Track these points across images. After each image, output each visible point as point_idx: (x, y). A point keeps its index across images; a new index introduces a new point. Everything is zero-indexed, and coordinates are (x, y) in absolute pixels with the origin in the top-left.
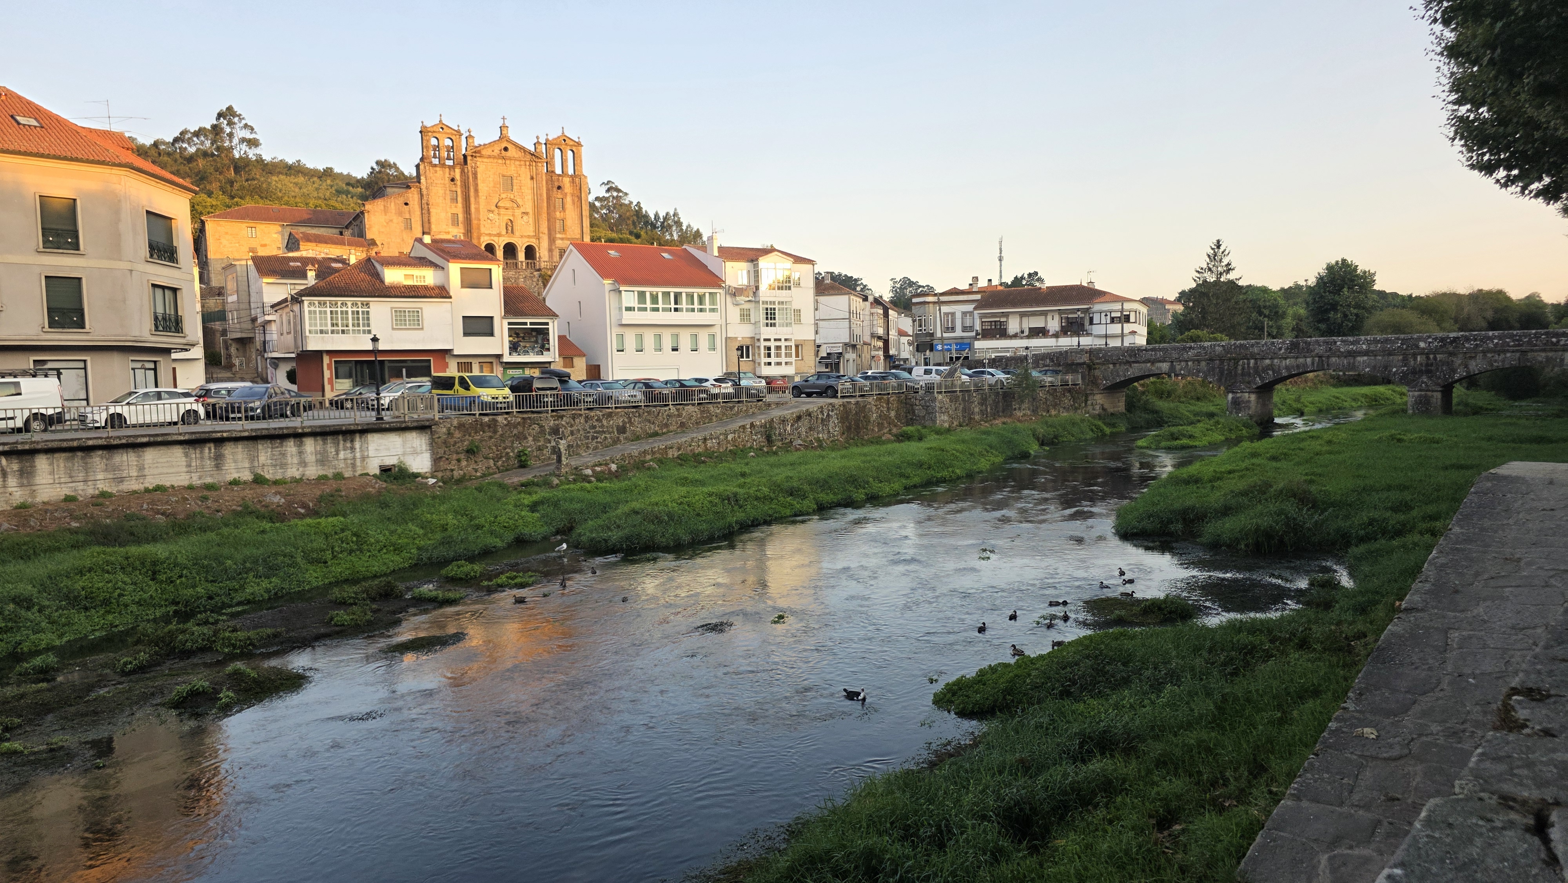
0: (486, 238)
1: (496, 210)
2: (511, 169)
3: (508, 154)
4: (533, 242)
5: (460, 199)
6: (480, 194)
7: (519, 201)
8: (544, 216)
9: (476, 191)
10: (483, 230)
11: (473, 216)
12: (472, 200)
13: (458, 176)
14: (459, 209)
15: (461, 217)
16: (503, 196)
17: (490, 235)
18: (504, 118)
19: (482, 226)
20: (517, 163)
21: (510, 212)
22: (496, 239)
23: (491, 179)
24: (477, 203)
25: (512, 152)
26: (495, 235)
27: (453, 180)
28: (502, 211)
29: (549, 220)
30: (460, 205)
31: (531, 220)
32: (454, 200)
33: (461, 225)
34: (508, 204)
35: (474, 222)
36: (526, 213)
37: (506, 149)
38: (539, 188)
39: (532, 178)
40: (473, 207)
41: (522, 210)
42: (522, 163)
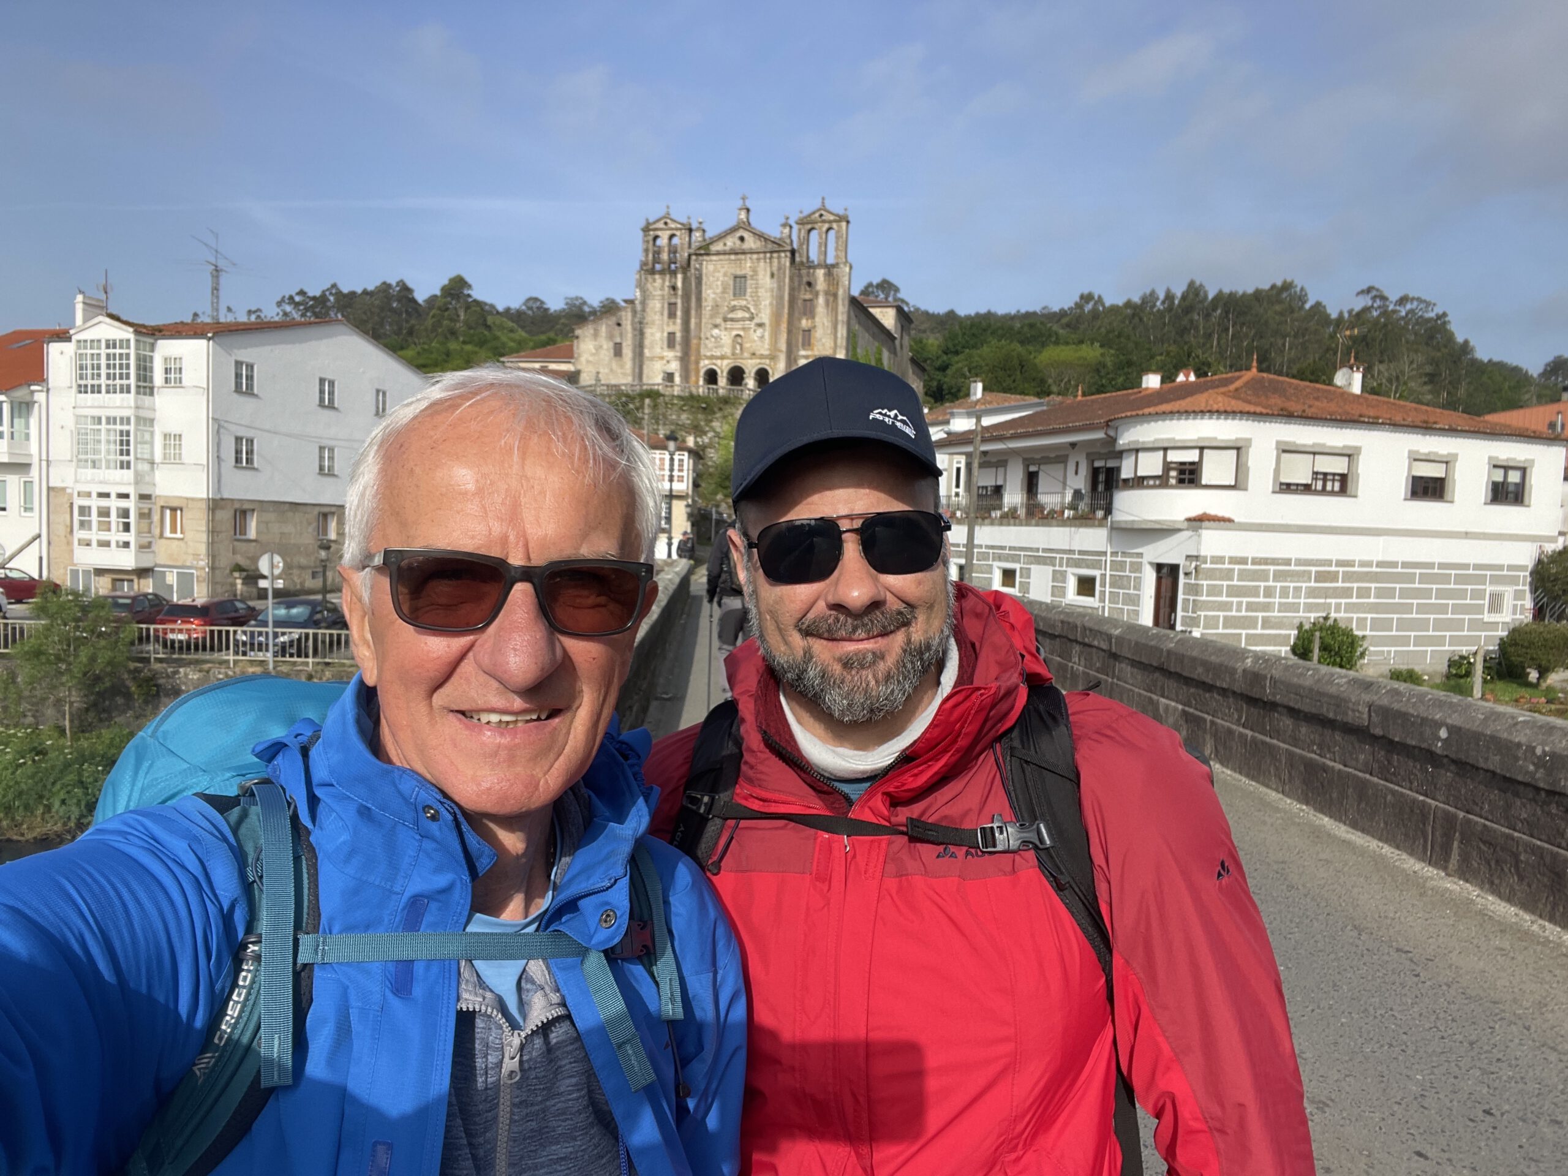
0: (707, 362)
1: (723, 324)
2: (747, 265)
3: (745, 246)
4: (766, 364)
5: (679, 313)
6: (704, 304)
7: (753, 309)
8: (784, 326)
9: (699, 299)
10: (703, 351)
11: (693, 333)
12: (693, 313)
13: (679, 284)
14: (677, 327)
15: (678, 335)
16: (733, 303)
17: (712, 357)
18: (744, 198)
19: (702, 346)
20: (755, 256)
21: (739, 325)
22: (719, 362)
23: (719, 283)
24: (699, 316)
25: (750, 242)
26: (717, 358)
27: (674, 288)
28: (729, 324)
29: (789, 332)
30: (679, 321)
31: (767, 335)
32: (672, 315)
33: (678, 347)
34: (740, 314)
35: (694, 342)
36: (760, 325)
37: (742, 239)
38: (780, 288)
39: (772, 275)
40: (693, 321)
41: (757, 320)
42: (762, 255)
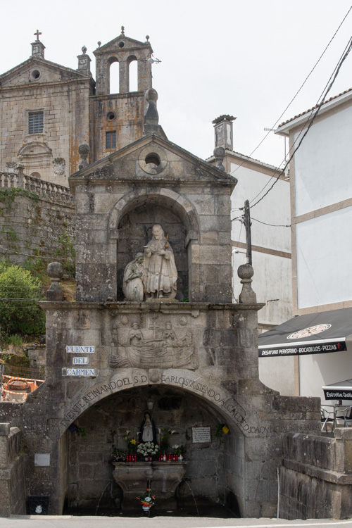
2: (42, 102)
3: (40, 80)
7: (51, 145)
16: (30, 140)
18: (38, 34)
20: (51, 91)
23: (13, 120)
25: (45, 76)
28: (25, 163)
31: (67, 170)
34: (37, 151)
36: (60, 161)
37: (37, 75)
38: (79, 121)
39: (71, 109)
41: (55, 156)
42: (59, 89)
